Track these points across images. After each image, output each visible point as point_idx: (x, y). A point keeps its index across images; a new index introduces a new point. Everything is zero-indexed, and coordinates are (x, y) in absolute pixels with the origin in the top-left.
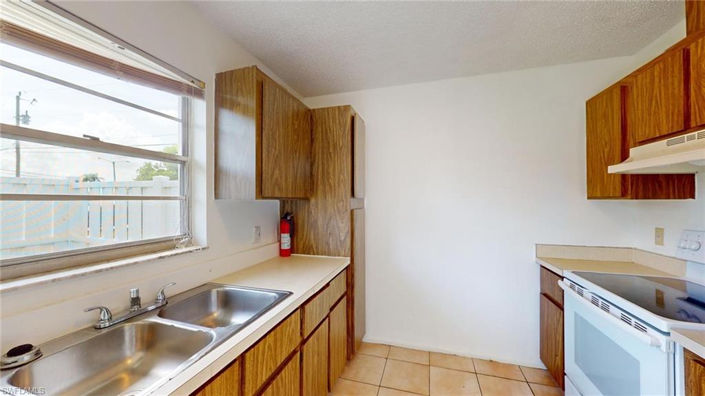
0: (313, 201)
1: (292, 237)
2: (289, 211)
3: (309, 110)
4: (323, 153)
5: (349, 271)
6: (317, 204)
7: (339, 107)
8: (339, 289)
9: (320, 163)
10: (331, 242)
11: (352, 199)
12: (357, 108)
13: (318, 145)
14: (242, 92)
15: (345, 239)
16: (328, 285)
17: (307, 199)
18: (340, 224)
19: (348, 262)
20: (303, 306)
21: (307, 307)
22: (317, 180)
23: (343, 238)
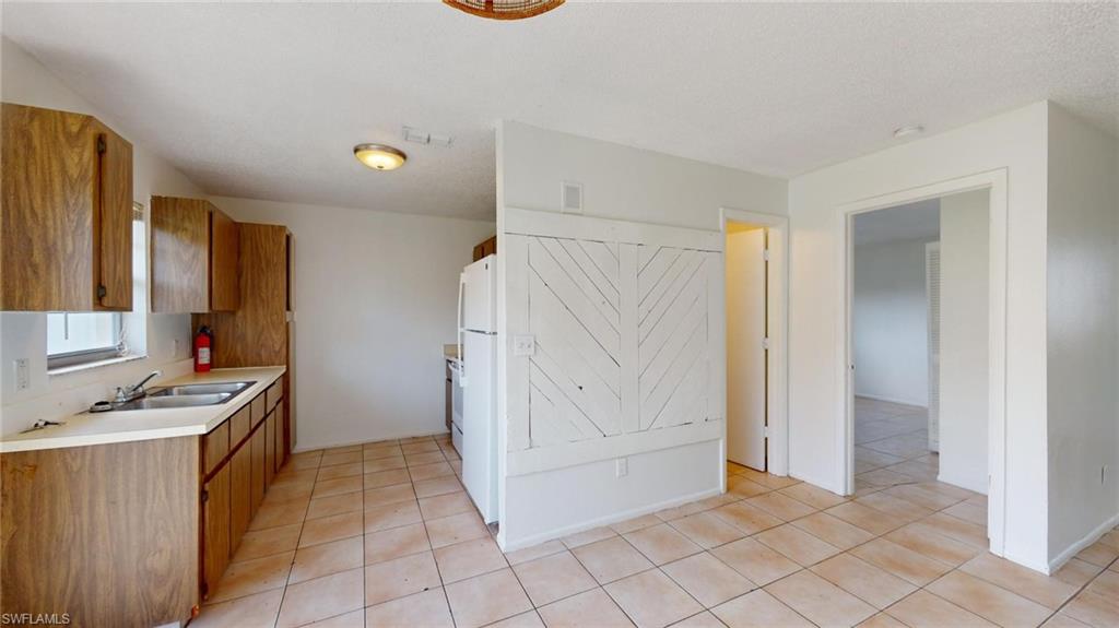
0: (240, 313)
1: (211, 351)
2: (206, 324)
3: (235, 223)
4: (253, 267)
5: (286, 378)
6: (245, 317)
7: (273, 226)
8: (275, 394)
9: (249, 276)
10: (263, 353)
11: (288, 313)
12: (292, 229)
13: (246, 260)
14: (190, 218)
15: (281, 348)
16: (274, 383)
17: (233, 313)
18: (274, 336)
19: (284, 370)
20: (266, 390)
21: (269, 391)
22: (246, 293)
23: (277, 349)
